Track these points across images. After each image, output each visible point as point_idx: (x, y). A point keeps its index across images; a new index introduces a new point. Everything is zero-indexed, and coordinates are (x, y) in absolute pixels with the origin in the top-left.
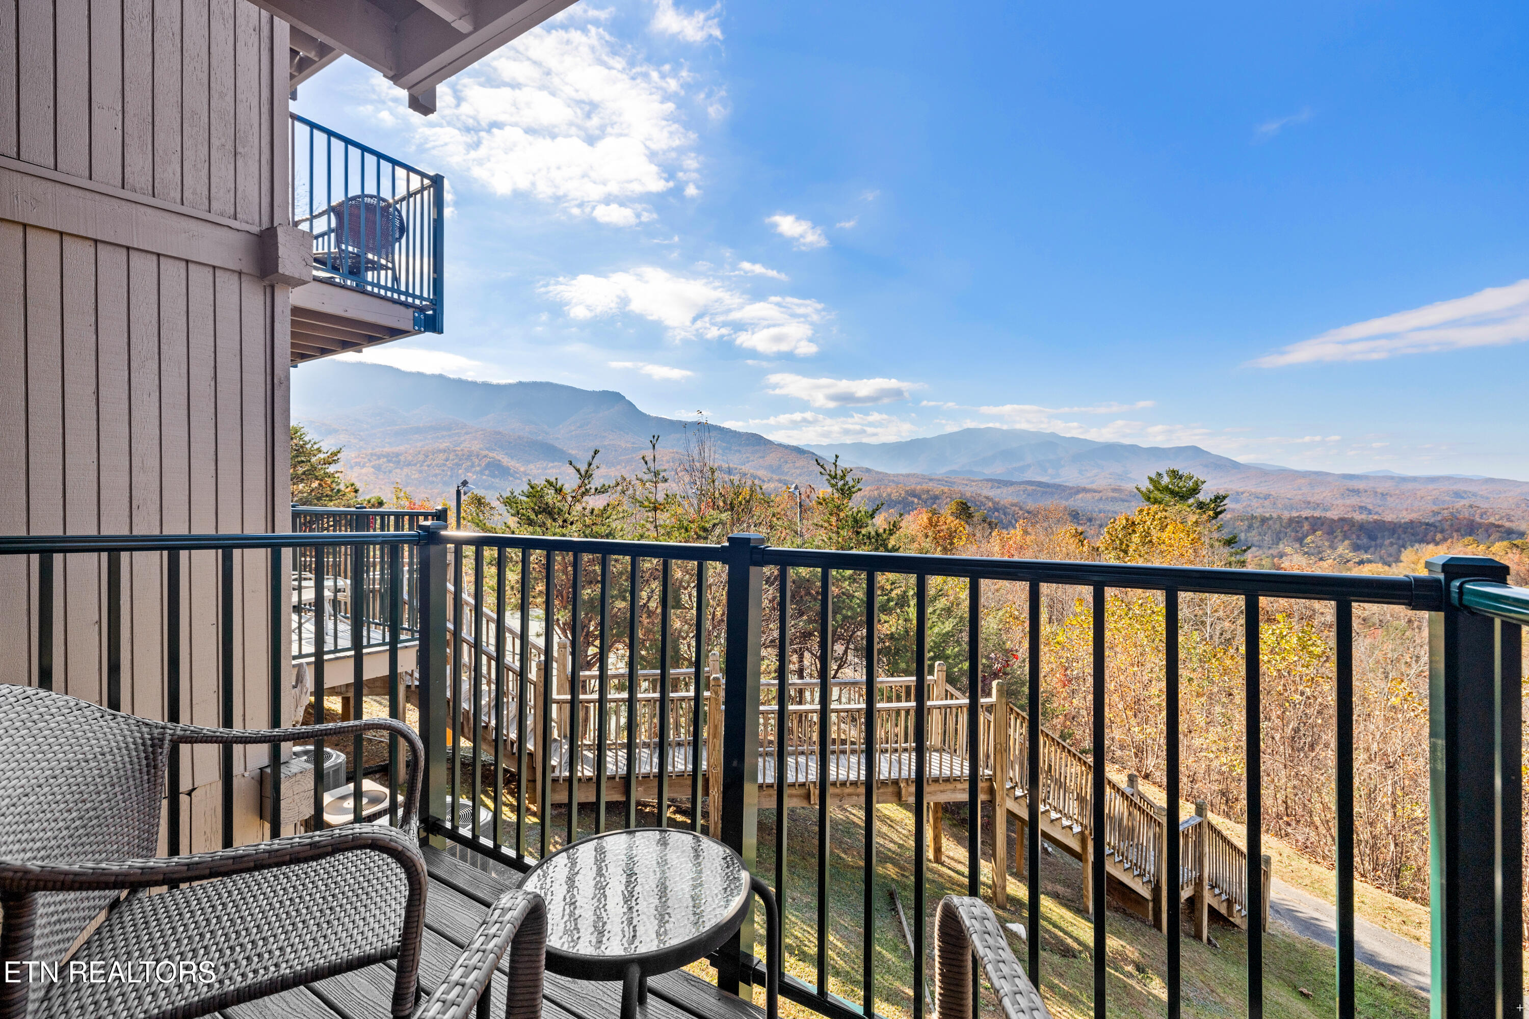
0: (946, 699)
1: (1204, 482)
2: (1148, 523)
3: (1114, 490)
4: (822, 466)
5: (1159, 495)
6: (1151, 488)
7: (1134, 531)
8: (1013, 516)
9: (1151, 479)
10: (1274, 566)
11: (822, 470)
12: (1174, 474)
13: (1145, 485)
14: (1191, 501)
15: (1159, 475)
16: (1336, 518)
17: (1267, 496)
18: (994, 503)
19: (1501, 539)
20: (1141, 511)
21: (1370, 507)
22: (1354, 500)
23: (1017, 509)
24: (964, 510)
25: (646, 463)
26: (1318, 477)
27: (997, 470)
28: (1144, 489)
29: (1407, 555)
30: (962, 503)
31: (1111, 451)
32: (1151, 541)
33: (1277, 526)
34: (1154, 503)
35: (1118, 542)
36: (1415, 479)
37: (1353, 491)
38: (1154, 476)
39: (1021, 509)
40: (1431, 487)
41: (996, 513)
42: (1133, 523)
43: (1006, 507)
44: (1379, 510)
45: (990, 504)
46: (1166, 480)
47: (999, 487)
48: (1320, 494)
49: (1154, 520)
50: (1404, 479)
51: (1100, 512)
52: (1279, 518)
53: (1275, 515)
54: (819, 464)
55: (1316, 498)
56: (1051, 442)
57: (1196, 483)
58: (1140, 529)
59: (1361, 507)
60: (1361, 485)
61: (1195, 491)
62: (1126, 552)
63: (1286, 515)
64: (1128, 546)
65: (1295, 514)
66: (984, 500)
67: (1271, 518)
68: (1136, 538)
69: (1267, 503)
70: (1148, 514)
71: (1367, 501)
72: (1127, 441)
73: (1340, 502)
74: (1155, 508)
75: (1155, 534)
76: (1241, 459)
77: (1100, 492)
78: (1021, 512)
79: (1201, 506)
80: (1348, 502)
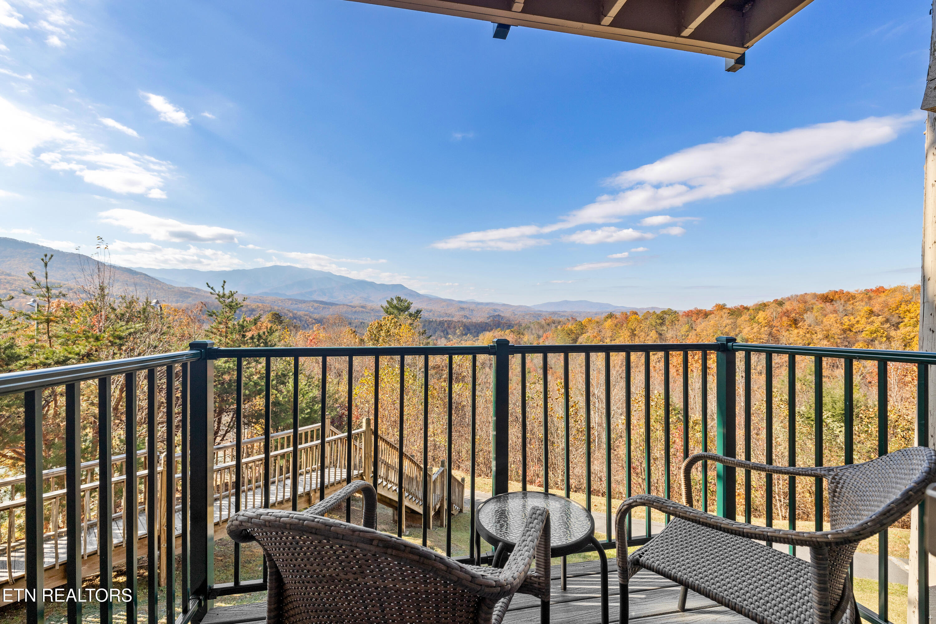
0: (332, 436)
1: (412, 303)
2: (388, 325)
3: (362, 307)
4: (212, 288)
5: (391, 310)
6: (388, 306)
7: (382, 330)
8: (306, 322)
9: (388, 301)
10: (435, 344)
11: (212, 291)
12: (399, 299)
13: (385, 304)
14: (406, 313)
15: (392, 299)
16: (456, 321)
17: (431, 311)
18: (293, 314)
19: (508, 329)
20: (385, 318)
21: (468, 316)
22: (462, 313)
23: (308, 317)
24: (277, 318)
25: (34, 279)
26: (450, 302)
27: (293, 293)
28: (384, 306)
29: (481, 337)
30: (276, 314)
31: (362, 284)
32: (390, 335)
33: (435, 325)
34: (390, 314)
35: (373, 336)
36: (482, 304)
37: (462, 308)
38: (389, 300)
39: (310, 317)
40: (487, 307)
41: (295, 320)
42: (381, 325)
43: (301, 317)
44: (471, 317)
45: (291, 315)
46: (395, 302)
47: (296, 304)
48: (451, 310)
49: (391, 323)
50: (479, 304)
51: (355, 319)
52: (436, 321)
53: (434, 320)
54: (209, 287)
55: (449, 312)
56: (328, 277)
57: (409, 304)
58: (384, 328)
59: (465, 316)
60: (464, 306)
61: (408, 308)
62: (378, 341)
63: (438, 319)
64: (379, 338)
65: (442, 319)
66: (287, 312)
67: (432, 321)
68: (383, 334)
69: (431, 314)
70: (388, 320)
71: (467, 313)
72: (369, 280)
73: (457, 313)
74: (392, 316)
75: (392, 330)
76: (421, 292)
77: (355, 307)
78: (310, 320)
79: (410, 315)
80: (460, 313)
